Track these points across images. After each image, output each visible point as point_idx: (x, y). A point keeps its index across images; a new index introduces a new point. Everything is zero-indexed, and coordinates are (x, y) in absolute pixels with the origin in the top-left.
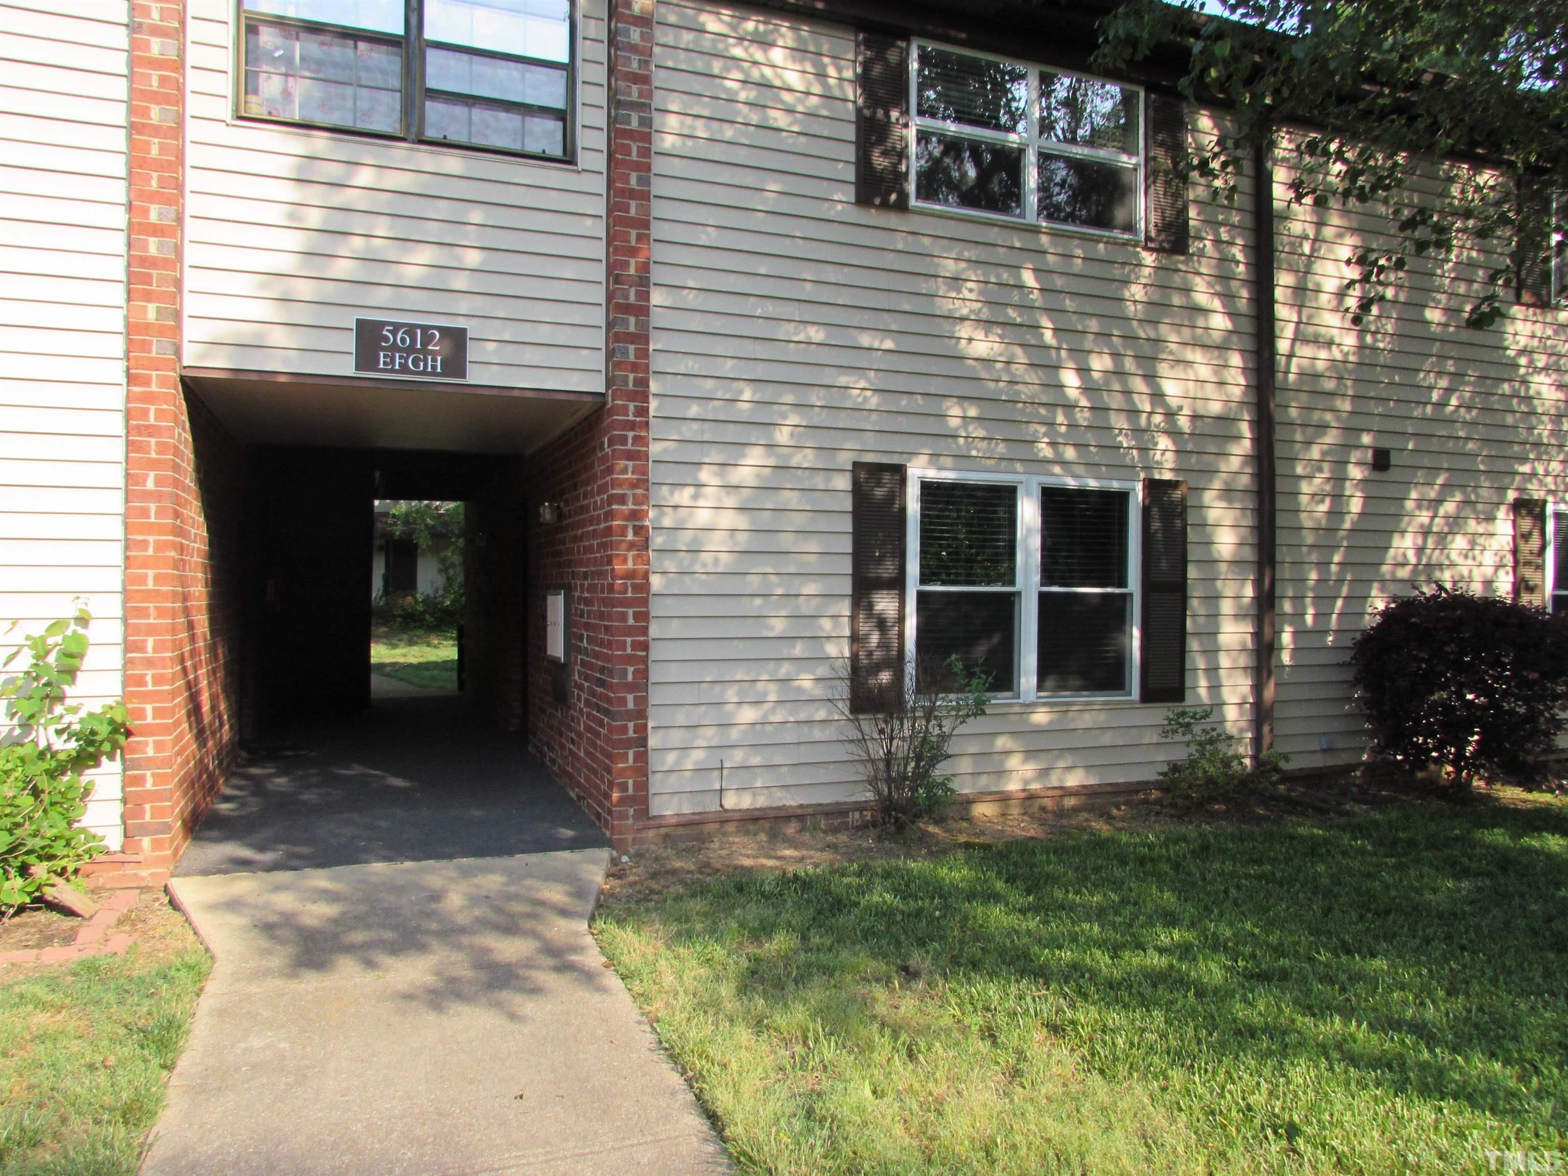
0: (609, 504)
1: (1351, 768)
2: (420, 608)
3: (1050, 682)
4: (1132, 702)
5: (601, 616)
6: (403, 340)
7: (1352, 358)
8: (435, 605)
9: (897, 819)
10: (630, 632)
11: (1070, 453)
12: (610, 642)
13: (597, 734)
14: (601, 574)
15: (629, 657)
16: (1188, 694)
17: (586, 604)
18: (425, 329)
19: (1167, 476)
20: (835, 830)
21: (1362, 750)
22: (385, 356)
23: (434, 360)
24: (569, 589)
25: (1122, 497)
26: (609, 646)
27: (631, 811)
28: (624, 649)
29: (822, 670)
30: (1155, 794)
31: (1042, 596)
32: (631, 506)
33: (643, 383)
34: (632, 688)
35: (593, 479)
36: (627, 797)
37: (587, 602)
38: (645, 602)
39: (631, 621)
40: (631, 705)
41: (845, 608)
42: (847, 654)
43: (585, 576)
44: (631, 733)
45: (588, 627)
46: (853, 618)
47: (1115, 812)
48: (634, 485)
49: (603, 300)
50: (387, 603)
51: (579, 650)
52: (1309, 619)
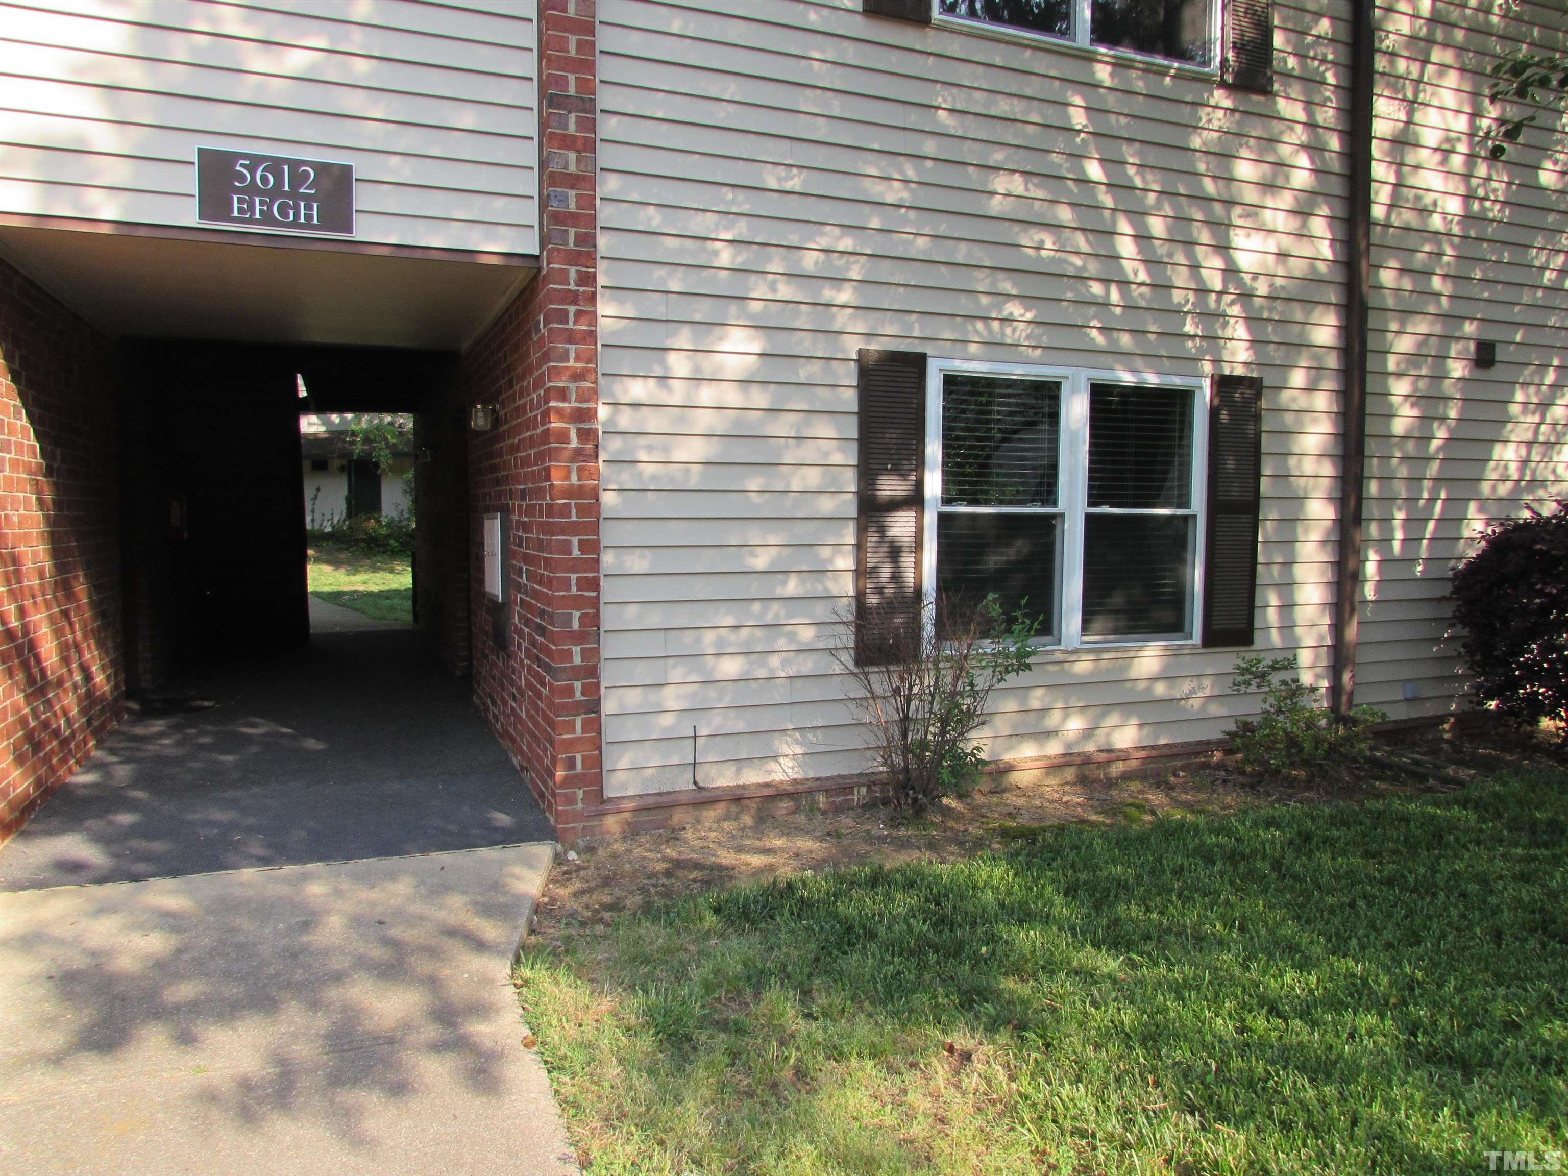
0: (547, 402)
1: (1441, 719)
2: (384, 531)
3: (1098, 623)
4: (1194, 646)
5: (541, 545)
6: (264, 179)
7: (1456, 230)
8: (401, 528)
9: (915, 800)
10: (574, 566)
11: (1125, 340)
12: (550, 579)
13: (538, 694)
14: (539, 493)
15: (575, 598)
16: (1258, 636)
17: (524, 531)
18: (295, 164)
19: (1239, 371)
20: (837, 810)
21: (1450, 697)
22: (240, 201)
23: (309, 207)
24: (506, 511)
25: (1185, 397)
26: (549, 583)
27: (580, 794)
28: (568, 588)
29: (821, 611)
30: (1217, 756)
31: (1089, 518)
32: (574, 405)
33: (588, 240)
34: (579, 637)
35: (529, 371)
36: (576, 776)
37: (526, 527)
38: (595, 528)
39: (576, 553)
40: (577, 660)
41: (849, 536)
42: (852, 592)
43: (523, 494)
44: (578, 696)
45: (527, 559)
46: (860, 547)
47: (1172, 779)
48: (578, 376)
49: (534, 132)
50: (350, 528)
51: (519, 588)
52: (1396, 546)
